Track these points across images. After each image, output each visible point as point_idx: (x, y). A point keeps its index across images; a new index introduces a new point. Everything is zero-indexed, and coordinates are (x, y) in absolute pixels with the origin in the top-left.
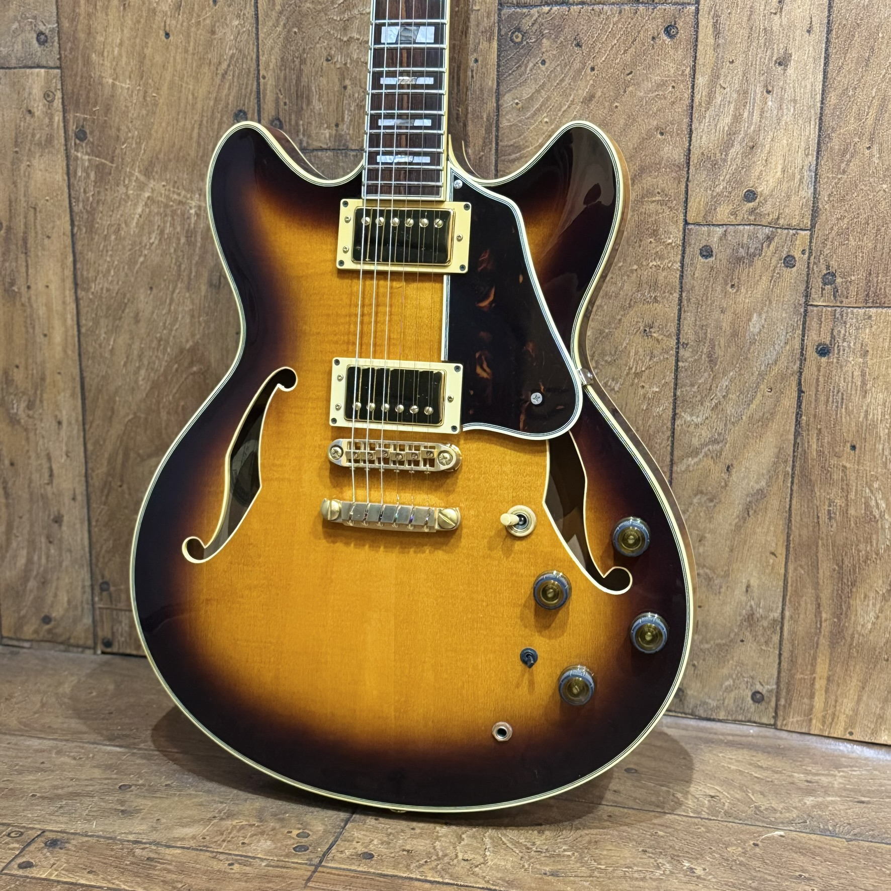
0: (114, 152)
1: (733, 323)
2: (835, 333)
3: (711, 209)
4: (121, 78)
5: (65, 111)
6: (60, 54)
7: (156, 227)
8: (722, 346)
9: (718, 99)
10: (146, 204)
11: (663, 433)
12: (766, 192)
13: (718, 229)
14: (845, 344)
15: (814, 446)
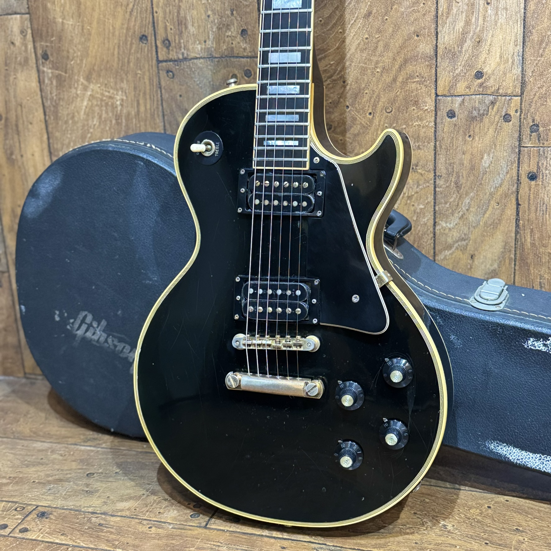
0: (66, 67)
1: (471, 161)
2: (540, 164)
3: (452, 86)
4: (67, 18)
5: (34, 42)
6: (28, 4)
7: (96, 114)
8: (464, 176)
9: (455, 10)
10: (89, 100)
11: (428, 235)
12: (490, 72)
13: (458, 98)
14: (547, 172)
15: (529, 240)
